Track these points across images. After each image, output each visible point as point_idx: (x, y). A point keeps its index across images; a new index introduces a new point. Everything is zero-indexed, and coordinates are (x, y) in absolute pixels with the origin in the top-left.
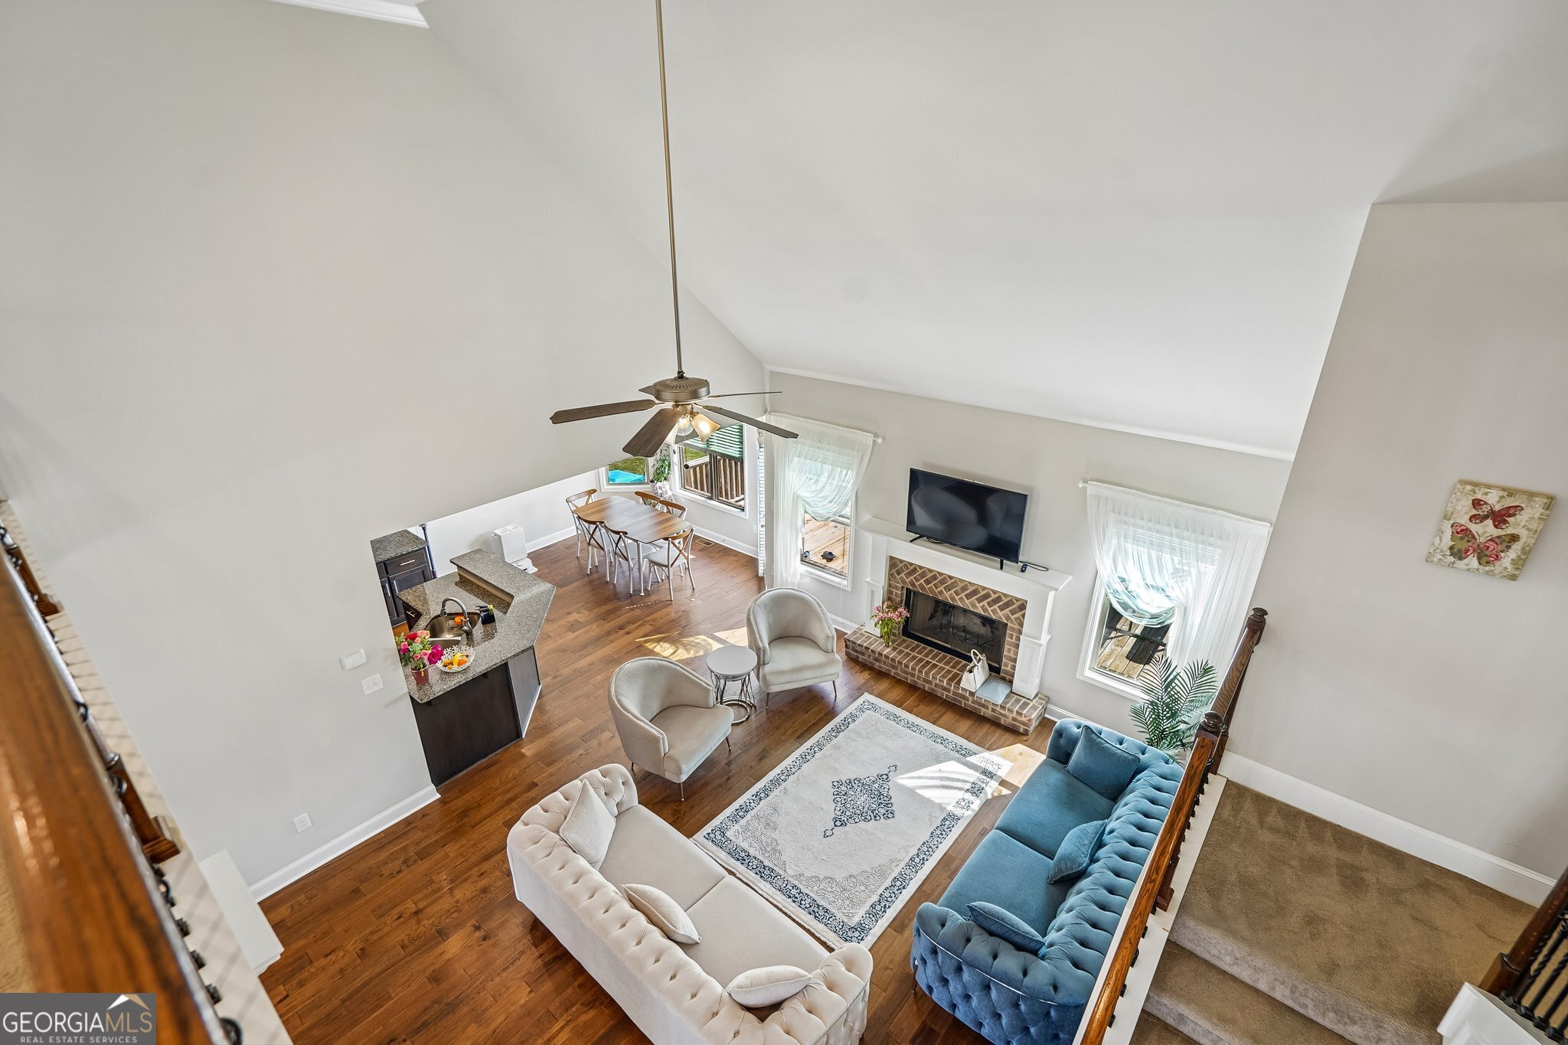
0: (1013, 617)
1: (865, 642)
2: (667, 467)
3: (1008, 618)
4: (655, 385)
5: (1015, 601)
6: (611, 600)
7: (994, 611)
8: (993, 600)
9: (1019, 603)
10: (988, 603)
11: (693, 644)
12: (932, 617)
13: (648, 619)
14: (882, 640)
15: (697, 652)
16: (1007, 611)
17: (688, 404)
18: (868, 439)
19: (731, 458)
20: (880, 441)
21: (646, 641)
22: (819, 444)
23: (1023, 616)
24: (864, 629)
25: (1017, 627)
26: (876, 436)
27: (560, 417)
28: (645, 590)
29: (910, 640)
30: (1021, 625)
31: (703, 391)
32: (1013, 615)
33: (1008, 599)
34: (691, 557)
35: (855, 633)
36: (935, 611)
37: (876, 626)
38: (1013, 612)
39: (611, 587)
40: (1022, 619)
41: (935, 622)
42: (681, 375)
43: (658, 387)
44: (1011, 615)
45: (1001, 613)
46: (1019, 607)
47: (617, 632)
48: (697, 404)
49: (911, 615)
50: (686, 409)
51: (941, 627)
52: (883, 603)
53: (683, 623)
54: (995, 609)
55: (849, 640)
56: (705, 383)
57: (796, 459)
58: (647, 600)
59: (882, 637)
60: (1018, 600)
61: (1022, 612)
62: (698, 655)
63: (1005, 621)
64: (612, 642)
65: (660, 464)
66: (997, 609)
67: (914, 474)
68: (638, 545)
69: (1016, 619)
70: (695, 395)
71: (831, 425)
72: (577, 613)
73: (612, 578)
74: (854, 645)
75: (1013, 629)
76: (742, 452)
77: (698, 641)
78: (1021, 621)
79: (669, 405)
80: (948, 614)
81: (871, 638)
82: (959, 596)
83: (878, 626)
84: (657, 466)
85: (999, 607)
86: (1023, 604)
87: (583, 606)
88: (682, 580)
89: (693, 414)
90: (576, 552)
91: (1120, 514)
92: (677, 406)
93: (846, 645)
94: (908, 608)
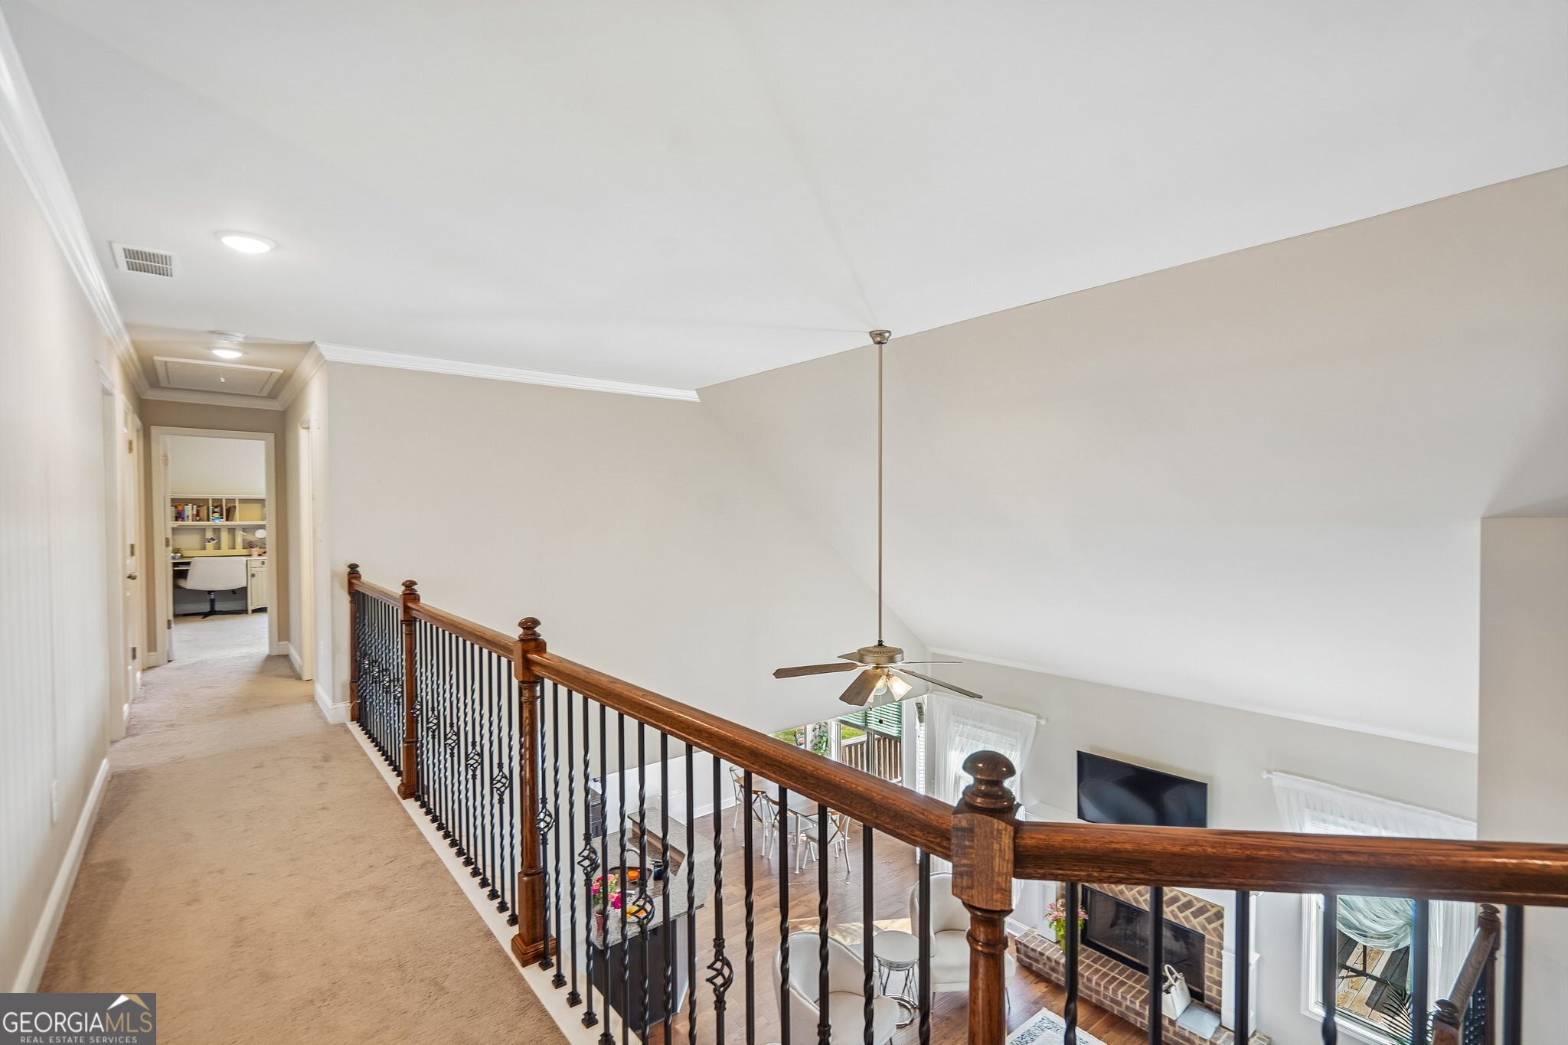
0: (1210, 927)
1: (1039, 946)
2: (825, 743)
3: (1204, 928)
4: (859, 651)
5: (1209, 907)
6: (766, 876)
7: (1186, 918)
8: (1183, 905)
9: (1214, 911)
10: (1178, 908)
11: (850, 931)
12: (1113, 925)
13: (802, 899)
14: (1057, 946)
15: (853, 941)
16: (1201, 919)
17: (886, 667)
18: (1032, 720)
19: (891, 738)
20: (1043, 722)
21: (802, 923)
22: (981, 725)
23: (1222, 925)
24: (1037, 932)
25: (1216, 940)
26: (1039, 717)
27: (780, 674)
28: (800, 868)
29: (1090, 950)
30: (1221, 938)
31: (898, 657)
32: (1209, 924)
33: (1201, 904)
34: (847, 838)
35: (1026, 935)
36: (1117, 918)
37: (1050, 926)
38: (1209, 921)
39: (766, 862)
40: (1220, 929)
41: (1117, 932)
42: (880, 644)
43: (862, 652)
44: (1207, 925)
45: (1195, 922)
46: (1215, 914)
47: (772, 910)
48: (892, 668)
49: (1089, 917)
50: (883, 672)
51: (1126, 937)
52: (1057, 900)
53: (839, 906)
54: (1187, 916)
55: (1020, 943)
56: (900, 651)
57: (958, 738)
58: (801, 879)
59: (1058, 942)
60: (1213, 906)
61: (1220, 922)
62: (855, 943)
63: (1201, 932)
64: (766, 919)
65: (818, 739)
66: (1190, 915)
67: (1082, 757)
68: (797, 818)
69: (1215, 929)
70: (892, 660)
71: (993, 706)
72: (733, 886)
73: (767, 853)
74: (1026, 949)
75: (1212, 943)
76: (900, 731)
77: (854, 928)
78: (1220, 932)
79: (870, 667)
80: (1132, 922)
81: (1045, 942)
82: (1144, 898)
83: (1053, 927)
84: (814, 742)
85: (1192, 913)
86: (1219, 912)
87: (738, 879)
88: (836, 862)
89: (888, 676)
90: (733, 824)
91: (1315, 809)
92: (877, 668)
93: (1017, 948)
94: (1086, 909)
